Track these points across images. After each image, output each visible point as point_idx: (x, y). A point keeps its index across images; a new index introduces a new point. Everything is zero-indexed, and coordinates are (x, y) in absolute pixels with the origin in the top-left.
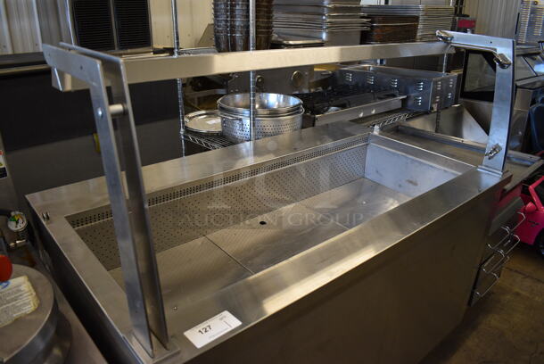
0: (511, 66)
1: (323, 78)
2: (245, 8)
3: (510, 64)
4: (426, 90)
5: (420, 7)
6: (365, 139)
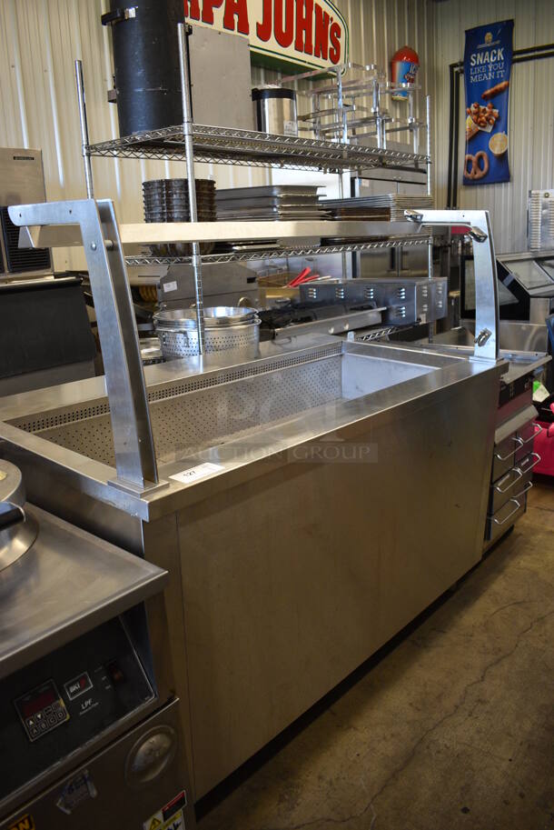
0: (488, 239)
2: (183, 197)
3: (486, 237)
4: (409, 298)
5: (391, 196)
6: (338, 348)
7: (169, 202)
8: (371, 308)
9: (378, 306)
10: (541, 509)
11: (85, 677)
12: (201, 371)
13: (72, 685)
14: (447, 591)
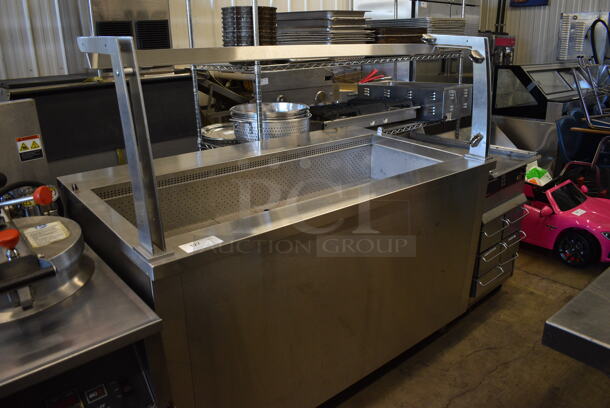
0: (485, 61)
1: (350, 98)
2: (249, 20)
3: (483, 60)
4: (439, 100)
5: (428, 18)
6: (369, 139)
7: (238, 23)
8: (408, 106)
9: (414, 105)
10: (528, 273)
11: (101, 388)
12: (259, 154)
13: (92, 392)
14: (436, 333)
